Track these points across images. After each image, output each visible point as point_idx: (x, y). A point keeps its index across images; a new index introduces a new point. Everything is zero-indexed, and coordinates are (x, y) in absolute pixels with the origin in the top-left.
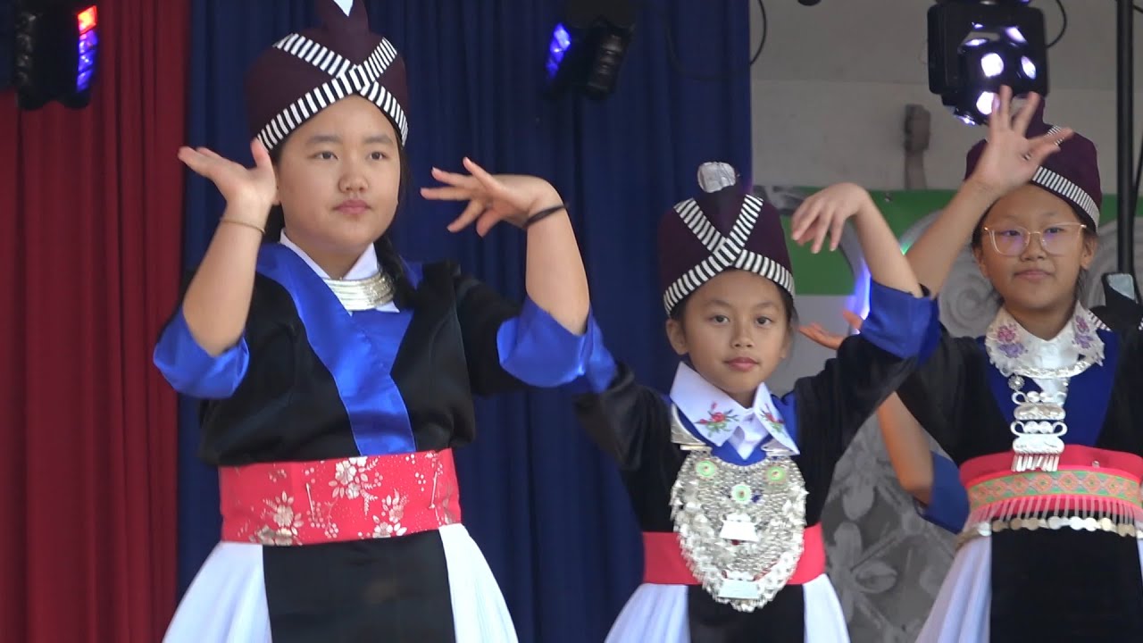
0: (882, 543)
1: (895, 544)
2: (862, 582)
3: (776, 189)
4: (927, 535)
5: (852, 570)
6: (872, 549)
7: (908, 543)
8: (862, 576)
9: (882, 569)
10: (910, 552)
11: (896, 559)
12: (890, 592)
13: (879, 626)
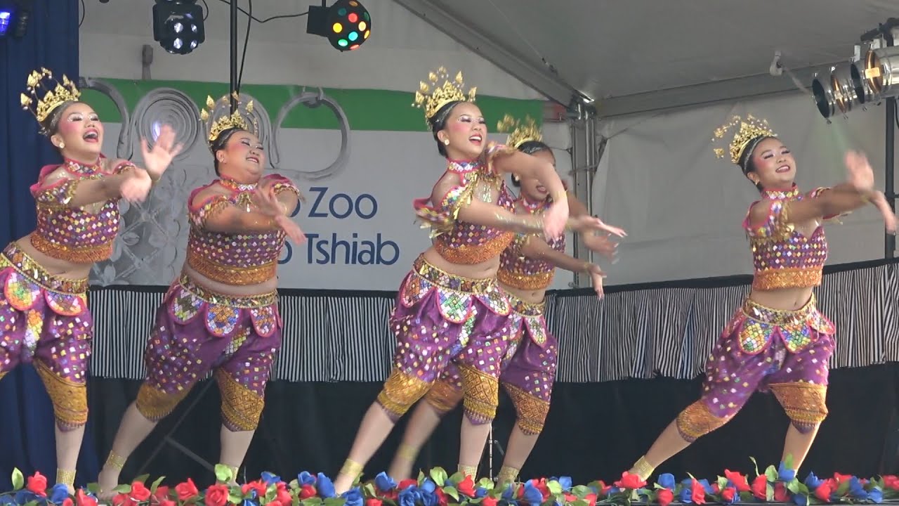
0: (132, 225)
1: (138, 225)
2: (126, 241)
3: (90, 79)
4: (152, 222)
5: (121, 235)
6: (130, 227)
7: (144, 224)
8: (125, 238)
9: (133, 235)
10: (145, 229)
11: (139, 231)
12: (137, 244)
13: (132, 259)
